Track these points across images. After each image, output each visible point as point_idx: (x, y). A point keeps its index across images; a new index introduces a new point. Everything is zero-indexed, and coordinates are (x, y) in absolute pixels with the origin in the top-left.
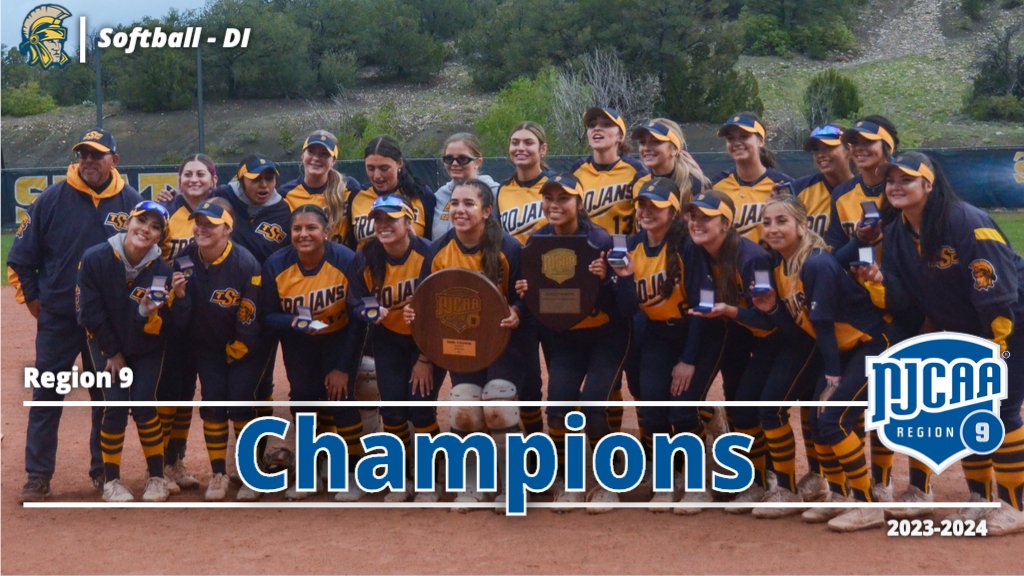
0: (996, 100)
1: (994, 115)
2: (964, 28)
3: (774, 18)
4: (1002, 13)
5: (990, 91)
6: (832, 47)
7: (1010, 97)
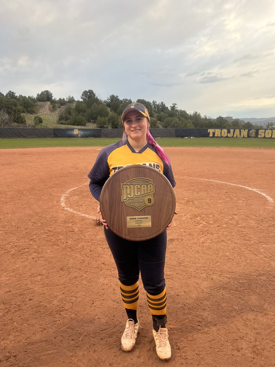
0: (62, 121)
1: (62, 124)
2: (53, 110)
3: (24, 107)
4: (58, 108)
5: (61, 120)
6: (33, 112)
7: (64, 121)
